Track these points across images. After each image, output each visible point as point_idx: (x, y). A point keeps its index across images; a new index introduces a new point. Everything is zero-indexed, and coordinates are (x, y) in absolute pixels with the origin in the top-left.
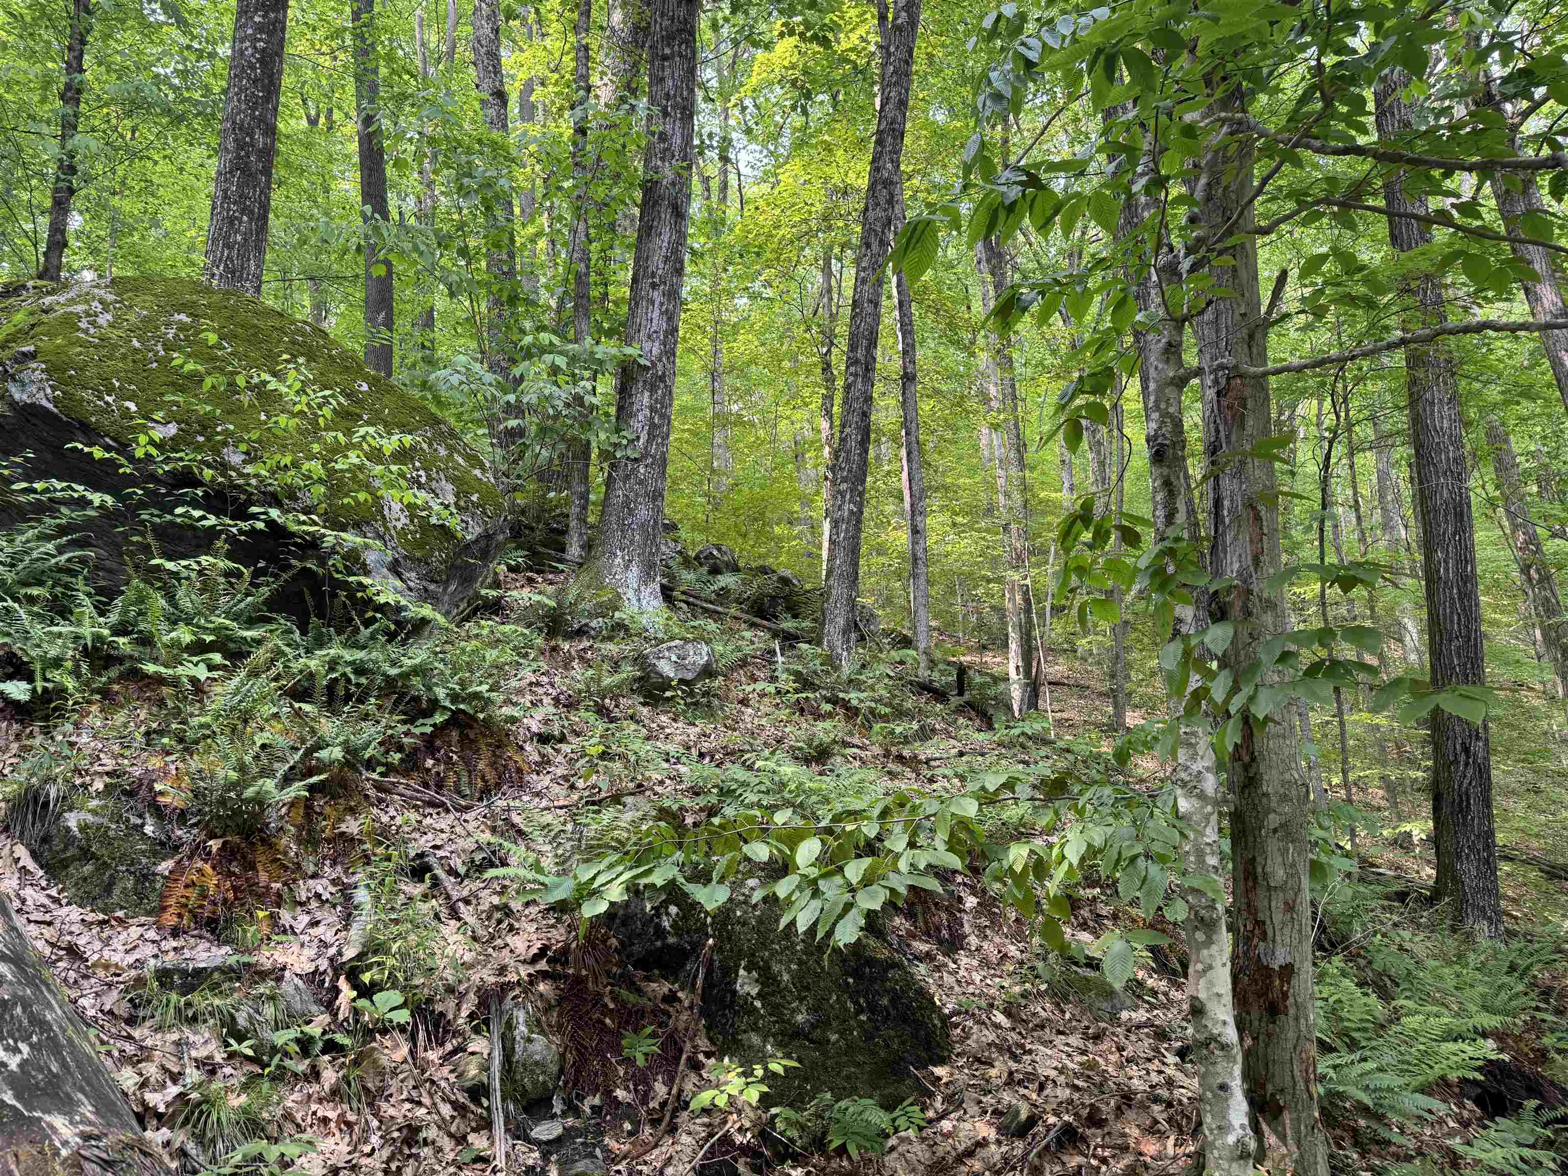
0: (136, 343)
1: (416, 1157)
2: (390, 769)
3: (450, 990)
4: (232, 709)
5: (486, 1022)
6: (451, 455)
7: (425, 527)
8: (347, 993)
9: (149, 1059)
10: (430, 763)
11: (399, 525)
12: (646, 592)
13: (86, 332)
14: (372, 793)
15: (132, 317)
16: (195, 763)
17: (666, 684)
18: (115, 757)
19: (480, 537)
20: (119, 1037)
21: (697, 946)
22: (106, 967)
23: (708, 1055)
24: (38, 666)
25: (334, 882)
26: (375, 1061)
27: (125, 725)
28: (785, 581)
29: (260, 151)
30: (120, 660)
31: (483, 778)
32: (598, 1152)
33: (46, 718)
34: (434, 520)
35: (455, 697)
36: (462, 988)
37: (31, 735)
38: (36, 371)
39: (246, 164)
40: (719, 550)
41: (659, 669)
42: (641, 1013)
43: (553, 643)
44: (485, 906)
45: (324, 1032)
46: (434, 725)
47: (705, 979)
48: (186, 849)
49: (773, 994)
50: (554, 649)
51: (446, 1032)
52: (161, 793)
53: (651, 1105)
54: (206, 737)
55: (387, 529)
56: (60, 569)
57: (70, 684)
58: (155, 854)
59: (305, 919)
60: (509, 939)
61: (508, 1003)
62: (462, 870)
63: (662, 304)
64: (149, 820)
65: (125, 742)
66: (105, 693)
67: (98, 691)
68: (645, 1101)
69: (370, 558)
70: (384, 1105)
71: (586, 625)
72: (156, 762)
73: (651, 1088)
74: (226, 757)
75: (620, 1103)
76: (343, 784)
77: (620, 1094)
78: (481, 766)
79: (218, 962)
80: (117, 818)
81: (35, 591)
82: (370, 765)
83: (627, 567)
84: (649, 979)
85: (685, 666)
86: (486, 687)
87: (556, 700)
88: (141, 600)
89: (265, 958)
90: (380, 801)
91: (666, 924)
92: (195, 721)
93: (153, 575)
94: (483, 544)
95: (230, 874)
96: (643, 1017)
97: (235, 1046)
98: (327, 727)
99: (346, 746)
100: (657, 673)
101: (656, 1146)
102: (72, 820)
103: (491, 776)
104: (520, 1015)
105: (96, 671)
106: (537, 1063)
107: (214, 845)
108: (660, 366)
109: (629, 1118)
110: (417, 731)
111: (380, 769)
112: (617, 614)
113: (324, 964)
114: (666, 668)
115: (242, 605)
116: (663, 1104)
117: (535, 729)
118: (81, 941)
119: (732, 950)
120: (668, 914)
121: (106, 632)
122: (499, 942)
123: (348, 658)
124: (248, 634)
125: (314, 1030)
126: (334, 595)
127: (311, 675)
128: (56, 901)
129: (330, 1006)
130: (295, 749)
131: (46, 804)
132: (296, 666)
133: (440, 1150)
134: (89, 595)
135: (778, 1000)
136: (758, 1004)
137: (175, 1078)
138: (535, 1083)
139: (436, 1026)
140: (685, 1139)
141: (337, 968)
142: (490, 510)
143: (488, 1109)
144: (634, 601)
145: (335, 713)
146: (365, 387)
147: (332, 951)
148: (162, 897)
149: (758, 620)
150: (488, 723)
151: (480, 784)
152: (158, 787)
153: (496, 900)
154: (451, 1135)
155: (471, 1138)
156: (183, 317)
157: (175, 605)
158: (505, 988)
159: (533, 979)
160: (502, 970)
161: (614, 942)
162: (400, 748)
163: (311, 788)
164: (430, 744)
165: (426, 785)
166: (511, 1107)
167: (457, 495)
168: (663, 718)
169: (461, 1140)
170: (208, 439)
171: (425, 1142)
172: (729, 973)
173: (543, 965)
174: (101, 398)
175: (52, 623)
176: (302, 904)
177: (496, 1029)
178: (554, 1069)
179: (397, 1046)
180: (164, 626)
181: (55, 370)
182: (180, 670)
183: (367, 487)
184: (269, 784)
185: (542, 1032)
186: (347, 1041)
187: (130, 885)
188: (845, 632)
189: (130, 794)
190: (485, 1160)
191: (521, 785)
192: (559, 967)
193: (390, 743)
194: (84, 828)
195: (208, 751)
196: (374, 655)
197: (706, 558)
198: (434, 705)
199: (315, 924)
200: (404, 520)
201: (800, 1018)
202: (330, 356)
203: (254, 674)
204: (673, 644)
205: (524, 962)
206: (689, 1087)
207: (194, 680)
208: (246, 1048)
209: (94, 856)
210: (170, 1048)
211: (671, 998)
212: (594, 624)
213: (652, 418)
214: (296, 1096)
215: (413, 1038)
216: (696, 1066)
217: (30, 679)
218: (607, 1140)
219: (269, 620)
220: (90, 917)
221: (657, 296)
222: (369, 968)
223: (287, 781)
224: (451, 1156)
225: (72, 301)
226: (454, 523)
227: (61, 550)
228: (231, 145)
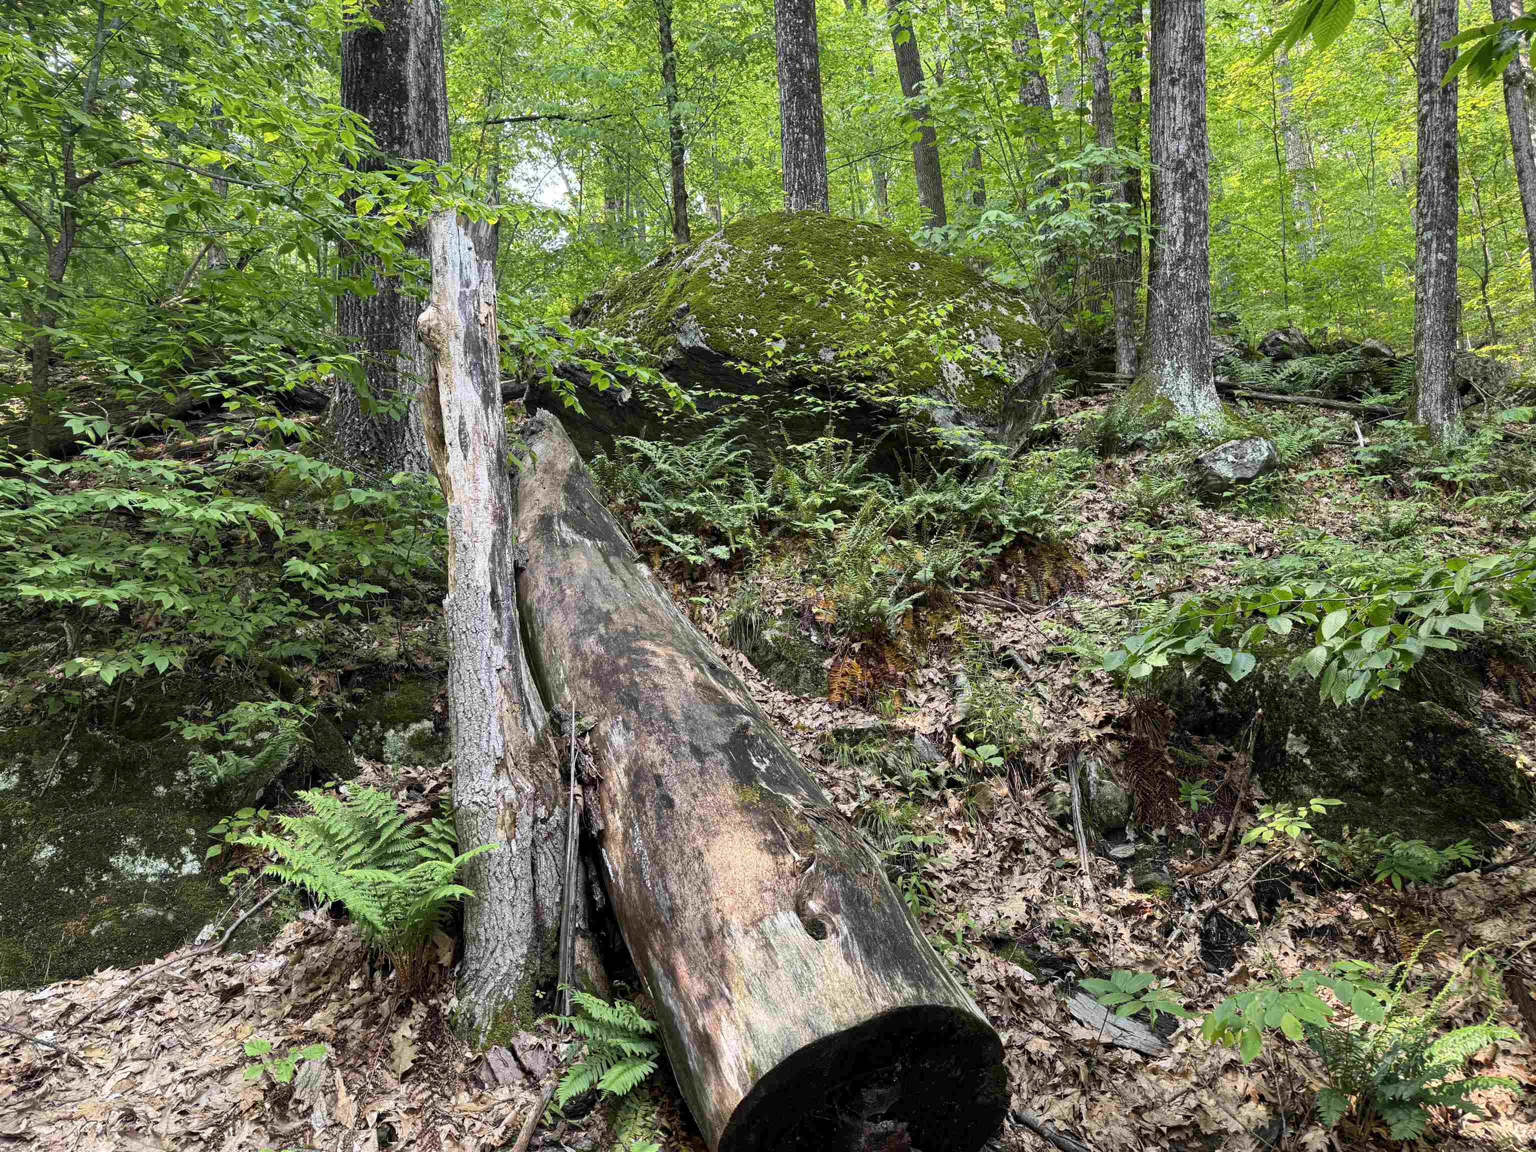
0: (748, 281)
1: (1022, 861)
2: (973, 584)
3: (1035, 746)
4: (854, 550)
5: (1065, 768)
6: (994, 308)
7: (979, 379)
8: (959, 748)
9: (837, 785)
10: (1003, 577)
11: (957, 383)
12: (1201, 397)
13: (715, 280)
14: (962, 604)
15: (742, 259)
16: (835, 591)
17: (1225, 485)
18: (785, 591)
19: (1027, 378)
20: (817, 771)
21: (1247, 716)
22: (803, 728)
23: (1262, 802)
24: (730, 534)
25: (942, 670)
26: (984, 795)
27: (788, 568)
28: (1372, 353)
29: (809, 72)
30: (778, 523)
31: (1049, 586)
32: (1165, 868)
33: (741, 569)
34: (985, 372)
35: (1017, 523)
36: (1045, 746)
37: (734, 582)
38: (691, 322)
39: (801, 88)
40: (1286, 333)
41: (1217, 471)
42: (1199, 768)
43: (1108, 461)
44: (1059, 686)
45: (946, 773)
46: (1002, 547)
47: (1257, 742)
48: (839, 651)
49: (1323, 753)
50: (1109, 466)
51: (1036, 777)
52: (818, 614)
53: (1211, 837)
54: (839, 572)
55: (947, 388)
56: (730, 463)
57: (751, 543)
58: (820, 655)
59: (923, 697)
60: (1079, 710)
61: (1081, 758)
62: (1037, 659)
63: (1184, 98)
64: (813, 633)
65: (790, 581)
66: (772, 547)
67: (768, 547)
68: (1205, 833)
69: (938, 415)
70: (994, 824)
71: (1140, 439)
72: (811, 593)
73: (1210, 825)
74: (854, 584)
75: (1182, 835)
76: (939, 598)
77: (1182, 828)
78: (1046, 576)
79: (870, 725)
80: (793, 632)
81: (719, 482)
82: (957, 582)
83: (1177, 375)
84: (1205, 742)
85: (1244, 465)
86: (1041, 511)
87: (1112, 513)
88: (783, 478)
89: (900, 722)
90: (969, 609)
91: (1217, 697)
92: (830, 561)
93: (788, 458)
94: (1030, 383)
95: (869, 666)
96: (1200, 771)
97: (888, 779)
98: (920, 555)
99: (935, 569)
100: (1214, 475)
101: (1215, 868)
102: (768, 635)
103: (1055, 584)
104: (1092, 766)
105: (765, 533)
106: (1109, 802)
107: (856, 647)
108: (1189, 163)
109: (1191, 846)
110: (989, 553)
111: (965, 585)
112: (1169, 424)
113: (941, 728)
114: (1224, 470)
115: (850, 471)
116: (1221, 837)
117: (1091, 541)
118: (786, 713)
119: (1279, 718)
120: (1217, 689)
121: (765, 505)
122: (1072, 713)
123: (930, 501)
124: (857, 492)
125: (940, 770)
126: (914, 452)
127: (904, 518)
128: (767, 688)
129: (948, 756)
130: (900, 575)
131: (751, 626)
132: (893, 512)
133: (1039, 858)
134: (751, 478)
135: (1328, 758)
136: (1307, 761)
137: (855, 797)
138: (1110, 816)
139: (1029, 773)
140: (1241, 864)
141: (949, 728)
142: (1033, 351)
143: (1073, 832)
144: (1189, 407)
145: (927, 546)
146: (917, 266)
147: (945, 719)
148: (829, 684)
149: (1336, 403)
150: (1047, 539)
151: (1047, 591)
152: (815, 610)
153: (1067, 681)
154: (1047, 849)
155: (1062, 852)
156: (776, 248)
157: (806, 479)
158: (1077, 746)
159: (1101, 740)
160: (1075, 733)
161: (1171, 712)
162: (979, 567)
163: (915, 603)
164: (1002, 562)
165: (1003, 596)
166: (1093, 833)
167: (1003, 346)
168: (1222, 518)
169: (1055, 853)
170: (808, 346)
171: (1027, 852)
172: (1279, 736)
173: (1108, 730)
174: (734, 332)
175: (733, 503)
176: (921, 686)
177: (1074, 777)
178: (1125, 806)
179: (999, 786)
180: (800, 495)
181: (702, 318)
182: (817, 525)
183: (929, 357)
184: (885, 601)
185: (1111, 778)
186: (963, 780)
187: (809, 676)
188: (1445, 399)
189: (799, 615)
190: (1073, 866)
191: (1081, 589)
192: (1123, 732)
193: (970, 564)
194: (775, 640)
195: (842, 581)
196: (948, 496)
197: (1272, 345)
198: (1002, 530)
199: (931, 700)
200: (960, 378)
201: (1350, 773)
202: (887, 247)
203: (865, 521)
204: (1228, 444)
205: (1093, 727)
206: (1244, 825)
207: (826, 532)
208: (895, 780)
209: (784, 658)
210: (849, 779)
211: (1226, 757)
212: (1147, 437)
213: (1186, 218)
214: (933, 814)
215: (1011, 779)
216: (1253, 811)
217: (727, 544)
218: (1172, 861)
219: (871, 479)
220: (789, 698)
221: (1177, 91)
222: (971, 729)
223: (898, 598)
224: (1048, 862)
225: (703, 258)
226: (1002, 370)
227: (730, 451)
228: (786, 76)
